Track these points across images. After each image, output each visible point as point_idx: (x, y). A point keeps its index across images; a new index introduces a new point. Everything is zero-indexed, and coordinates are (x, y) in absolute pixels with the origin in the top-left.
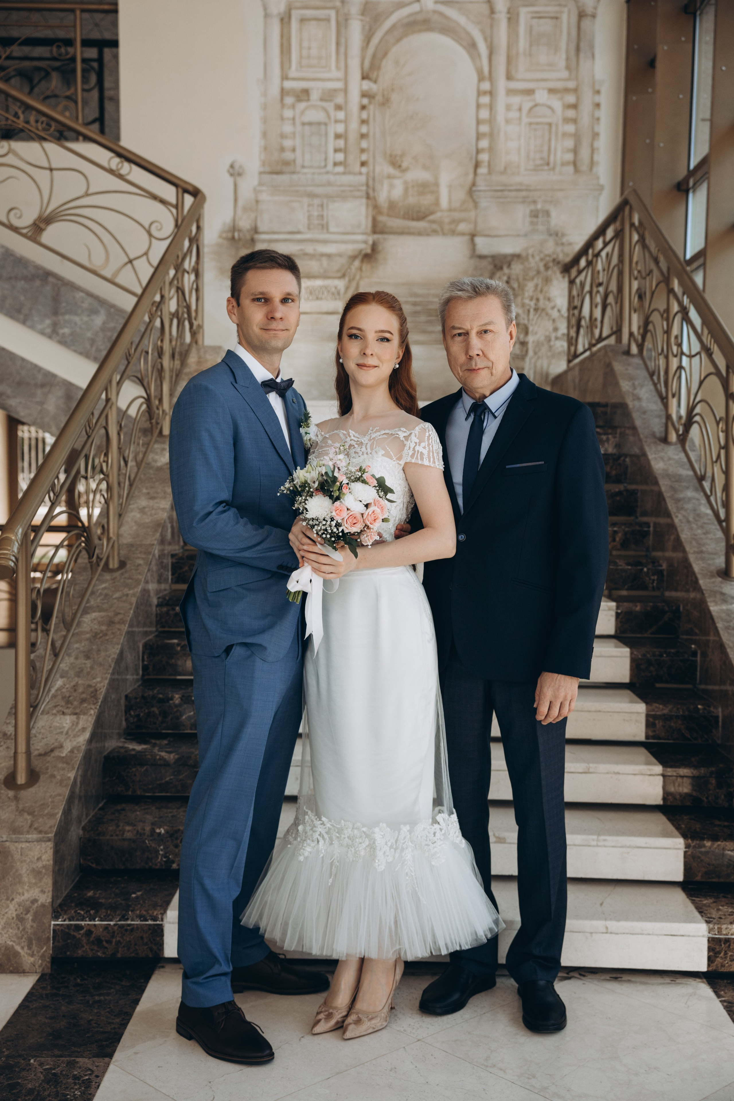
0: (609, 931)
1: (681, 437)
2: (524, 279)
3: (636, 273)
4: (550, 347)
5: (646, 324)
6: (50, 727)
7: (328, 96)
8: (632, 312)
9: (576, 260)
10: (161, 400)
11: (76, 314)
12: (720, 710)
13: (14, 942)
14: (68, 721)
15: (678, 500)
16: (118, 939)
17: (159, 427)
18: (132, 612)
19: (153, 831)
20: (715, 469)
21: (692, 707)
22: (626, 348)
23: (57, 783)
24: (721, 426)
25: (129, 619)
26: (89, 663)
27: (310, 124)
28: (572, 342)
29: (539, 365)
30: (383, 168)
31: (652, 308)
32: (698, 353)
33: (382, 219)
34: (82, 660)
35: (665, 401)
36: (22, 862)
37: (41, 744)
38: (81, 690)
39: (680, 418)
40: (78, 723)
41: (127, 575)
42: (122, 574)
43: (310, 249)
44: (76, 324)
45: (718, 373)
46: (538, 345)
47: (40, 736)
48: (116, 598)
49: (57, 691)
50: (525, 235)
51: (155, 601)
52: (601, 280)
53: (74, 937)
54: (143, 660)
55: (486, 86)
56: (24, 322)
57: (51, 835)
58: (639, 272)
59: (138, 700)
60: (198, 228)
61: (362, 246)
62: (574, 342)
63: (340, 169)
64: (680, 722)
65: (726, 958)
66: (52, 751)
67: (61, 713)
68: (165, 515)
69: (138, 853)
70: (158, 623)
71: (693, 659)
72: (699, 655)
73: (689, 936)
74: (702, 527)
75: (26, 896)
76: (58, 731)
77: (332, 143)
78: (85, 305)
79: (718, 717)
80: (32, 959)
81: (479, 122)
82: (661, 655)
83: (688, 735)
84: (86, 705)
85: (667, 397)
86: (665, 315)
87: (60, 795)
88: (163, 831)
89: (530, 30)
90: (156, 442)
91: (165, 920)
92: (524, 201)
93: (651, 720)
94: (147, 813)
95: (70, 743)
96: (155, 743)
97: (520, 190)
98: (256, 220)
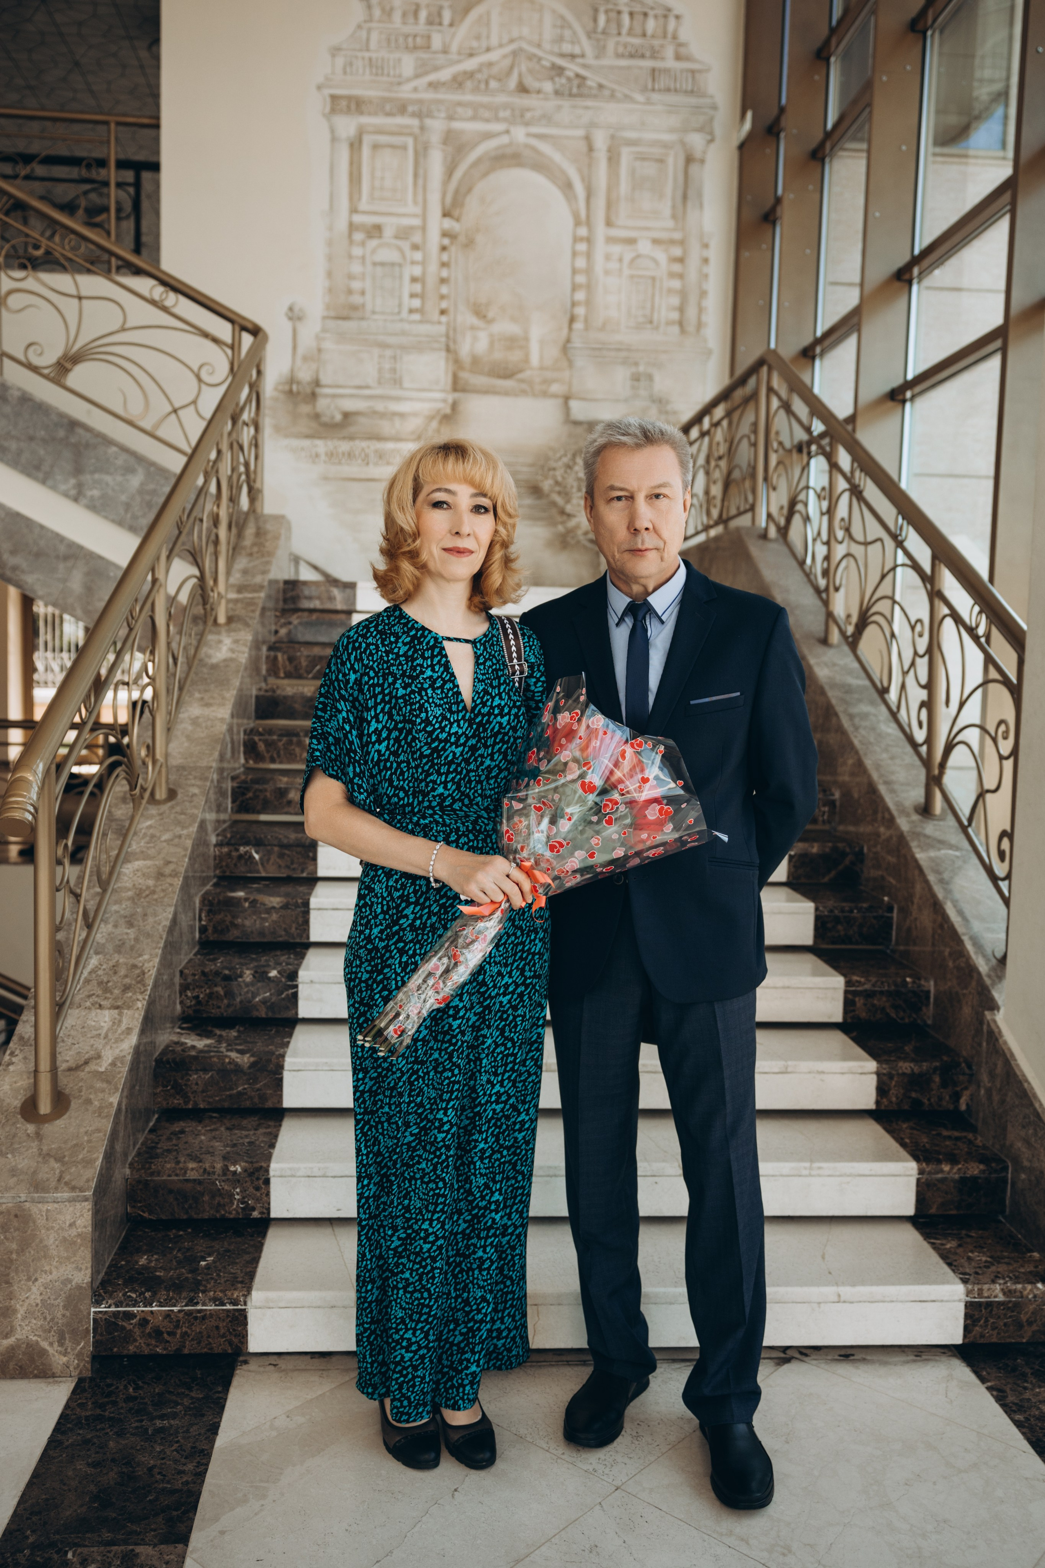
0: (842, 1299)
1: (850, 639)
3: (775, 445)
5: (793, 503)
6: (83, 1027)
7: (403, 234)
8: (771, 491)
10: (216, 580)
11: (108, 473)
12: (932, 983)
13: (39, 1336)
14: (107, 1019)
15: (851, 717)
16: (184, 1329)
17: (213, 614)
18: (187, 860)
19: (225, 1169)
20: (907, 680)
21: (898, 980)
23: (94, 1112)
25: (183, 870)
26: (132, 933)
27: (382, 264)
30: (466, 318)
31: (800, 487)
32: (878, 540)
33: (464, 375)
34: (123, 930)
35: (824, 595)
36: (48, 1229)
37: (71, 1053)
38: (123, 972)
39: (848, 616)
40: (120, 1021)
41: (178, 809)
42: (172, 807)
43: (380, 406)
44: (107, 484)
45: (915, 565)
47: (70, 1041)
48: (165, 841)
49: (90, 973)
50: (626, 400)
51: (213, 839)
52: (721, 453)
53: (123, 1328)
54: (200, 920)
55: (583, 231)
56: (43, 482)
57: (89, 1194)
59: (196, 977)
60: (259, 372)
61: (440, 405)
63: (416, 317)
64: (884, 999)
65: (986, 1326)
66: (86, 1063)
67: (97, 1006)
68: (224, 727)
69: (206, 1198)
70: (217, 866)
71: (886, 914)
72: (895, 911)
73: (942, 1301)
74: (886, 750)
75: (55, 1275)
76: (95, 1033)
77: (407, 287)
78: (119, 462)
79: (928, 992)
80: (65, 1359)
81: (574, 271)
82: (851, 911)
83: (893, 1015)
84: (130, 994)
85: (827, 589)
86: (824, 494)
87: (98, 1130)
88: (239, 1169)
89: (633, 172)
90: (211, 632)
91: (249, 1303)
92: (625, 362)
93: (850, 996)
94: (214, 1138)
95: (110, 1052)
96: (221, 1036)
97: (619, 350)
98: (317, 372)
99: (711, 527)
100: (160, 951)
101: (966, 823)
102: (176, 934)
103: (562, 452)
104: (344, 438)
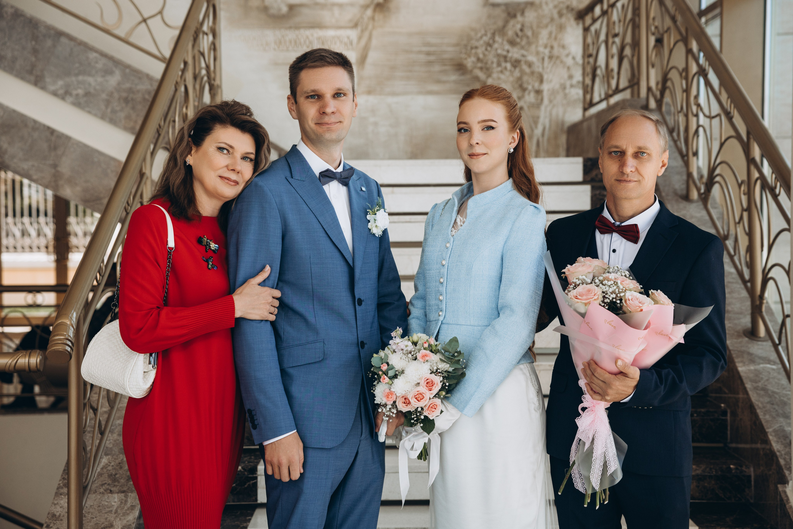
1: (703, 196)
2: (538, 27)
3: (653, 28)
4: (566, 95)
5: (665, 80)
6: (99, 506)
8: (650, 67)
9: (590, 8)
12: (752, 469)
14: (116, 500)
20: (738, 230)
21: (724, 466)
22: (644, 103)
24: (742, 188)
28: (588, 90)
29: (554, 112)
31: (670, 66)
32: (718, 115)
35: (686, 158)
37: (91, 524)
39: (701, 177)
40: (126, 501)
44: (90, 84)
45: (738, 137)
46: (553, 93)
47: (91, 516)
49: (102, 469)
52: (617, 31)
58: (656, 27)
62: (589, 89)
64: (713, 482)
67: (109, 491)
71: (724, 418)
72: (729, 415)
76: (108, 510)
78: (99, 66)
79: (750, 476)
83: (721, 495)
85: (687, 155)
86: (684, 74)
95: (120, 522)
99: (611, 96)
101: (777, 342)
103: (483, 32)
104: (290, 28)
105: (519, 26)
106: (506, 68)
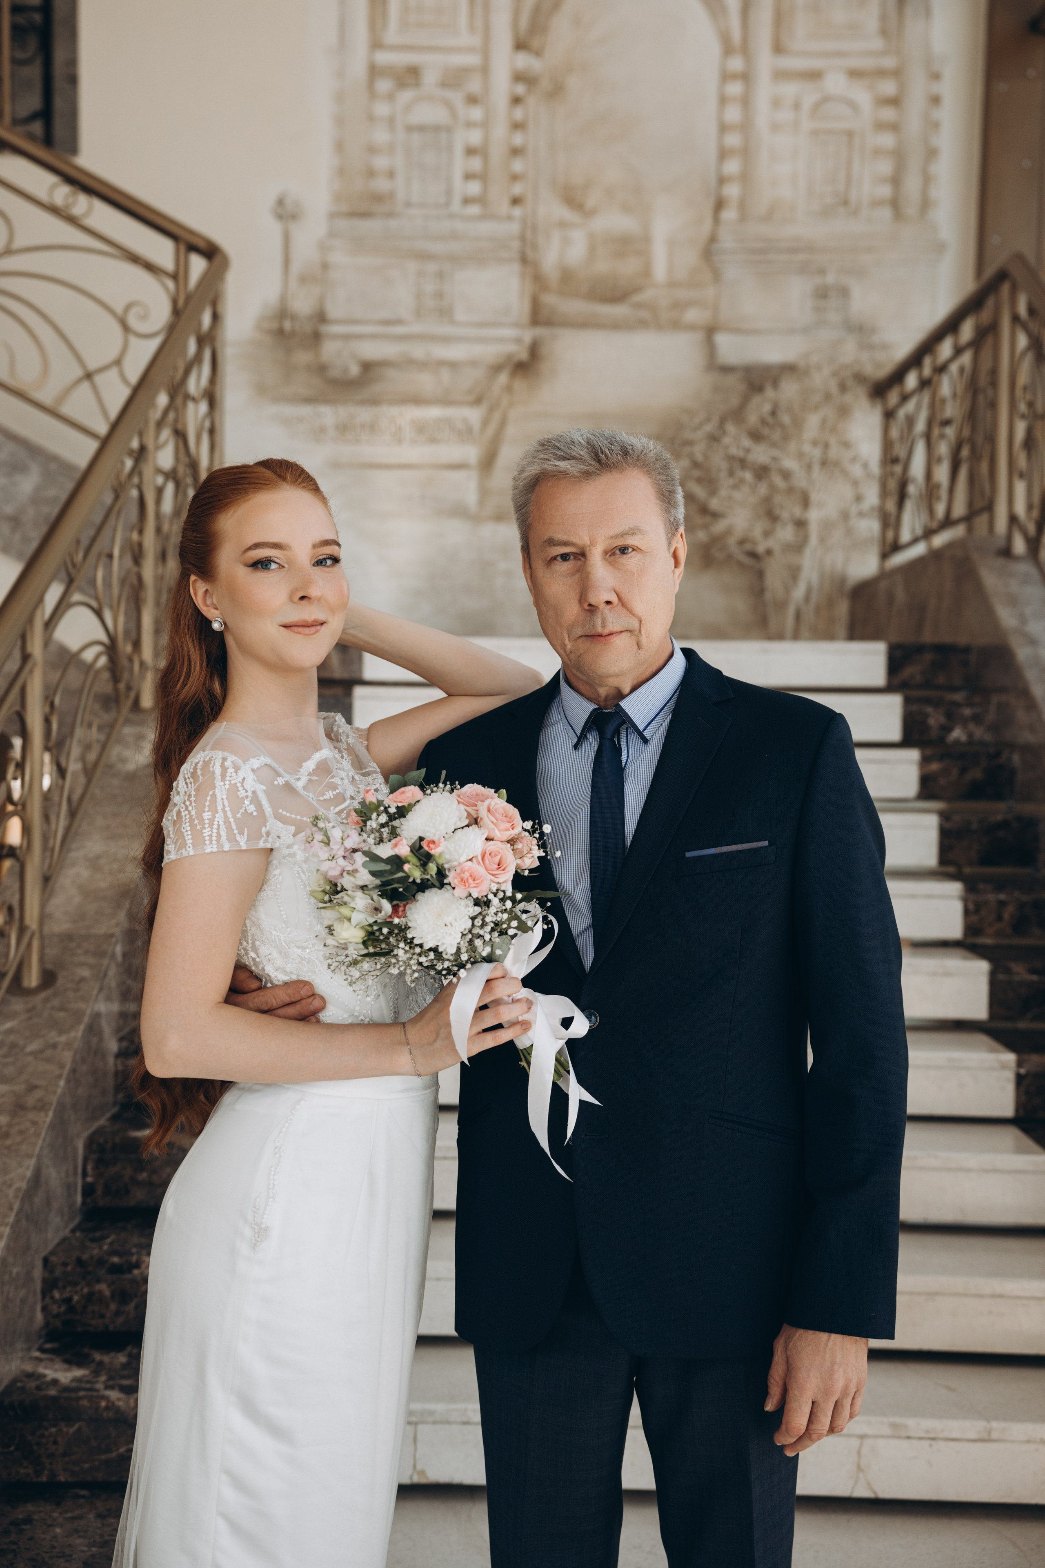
2: (803, 409)
3: (1024, 406)
4: (849, 531)
7: (453, 79)
8: (1016, 478)
9: (898, 376)
10: (137, 644)
17: (132, 695)
18: (62, 1083)
22: (1001, 543)
25: (54, 1100)
27: (421, 129)
28: (890, 521)
29: (828, 560)
30: (552, 209)
33: (549, 299)
41: (56, 1002)
42: (47, 1000)
43: (418, 351)
46: (827, 526)
48: (32, 1053)
50: (805, 331)
51: (113, 1046)
52: (949, 415)
54: (85, 1174)
55: (736, 64)
58: (1031, 404)
59: (69, 1268)
60: (216, 317)
61: (513, 348)
62: (893, 519)
63: (474, 210)
70: (118, 1088)
77: (460, 164)
81: (723, 128)
90: (127, 722)
92: (805, 269)
94: (76, 1531)
96: (101, 1363)
97: (793, 250)
98: (321, 300)
99: (936, 531)
100: (7, 1230)
102: (38, 1200)
103: (704, 416)
104: (364, 402)
105: (767, 408)
106: (742, 481)
